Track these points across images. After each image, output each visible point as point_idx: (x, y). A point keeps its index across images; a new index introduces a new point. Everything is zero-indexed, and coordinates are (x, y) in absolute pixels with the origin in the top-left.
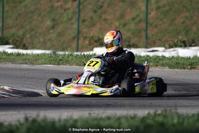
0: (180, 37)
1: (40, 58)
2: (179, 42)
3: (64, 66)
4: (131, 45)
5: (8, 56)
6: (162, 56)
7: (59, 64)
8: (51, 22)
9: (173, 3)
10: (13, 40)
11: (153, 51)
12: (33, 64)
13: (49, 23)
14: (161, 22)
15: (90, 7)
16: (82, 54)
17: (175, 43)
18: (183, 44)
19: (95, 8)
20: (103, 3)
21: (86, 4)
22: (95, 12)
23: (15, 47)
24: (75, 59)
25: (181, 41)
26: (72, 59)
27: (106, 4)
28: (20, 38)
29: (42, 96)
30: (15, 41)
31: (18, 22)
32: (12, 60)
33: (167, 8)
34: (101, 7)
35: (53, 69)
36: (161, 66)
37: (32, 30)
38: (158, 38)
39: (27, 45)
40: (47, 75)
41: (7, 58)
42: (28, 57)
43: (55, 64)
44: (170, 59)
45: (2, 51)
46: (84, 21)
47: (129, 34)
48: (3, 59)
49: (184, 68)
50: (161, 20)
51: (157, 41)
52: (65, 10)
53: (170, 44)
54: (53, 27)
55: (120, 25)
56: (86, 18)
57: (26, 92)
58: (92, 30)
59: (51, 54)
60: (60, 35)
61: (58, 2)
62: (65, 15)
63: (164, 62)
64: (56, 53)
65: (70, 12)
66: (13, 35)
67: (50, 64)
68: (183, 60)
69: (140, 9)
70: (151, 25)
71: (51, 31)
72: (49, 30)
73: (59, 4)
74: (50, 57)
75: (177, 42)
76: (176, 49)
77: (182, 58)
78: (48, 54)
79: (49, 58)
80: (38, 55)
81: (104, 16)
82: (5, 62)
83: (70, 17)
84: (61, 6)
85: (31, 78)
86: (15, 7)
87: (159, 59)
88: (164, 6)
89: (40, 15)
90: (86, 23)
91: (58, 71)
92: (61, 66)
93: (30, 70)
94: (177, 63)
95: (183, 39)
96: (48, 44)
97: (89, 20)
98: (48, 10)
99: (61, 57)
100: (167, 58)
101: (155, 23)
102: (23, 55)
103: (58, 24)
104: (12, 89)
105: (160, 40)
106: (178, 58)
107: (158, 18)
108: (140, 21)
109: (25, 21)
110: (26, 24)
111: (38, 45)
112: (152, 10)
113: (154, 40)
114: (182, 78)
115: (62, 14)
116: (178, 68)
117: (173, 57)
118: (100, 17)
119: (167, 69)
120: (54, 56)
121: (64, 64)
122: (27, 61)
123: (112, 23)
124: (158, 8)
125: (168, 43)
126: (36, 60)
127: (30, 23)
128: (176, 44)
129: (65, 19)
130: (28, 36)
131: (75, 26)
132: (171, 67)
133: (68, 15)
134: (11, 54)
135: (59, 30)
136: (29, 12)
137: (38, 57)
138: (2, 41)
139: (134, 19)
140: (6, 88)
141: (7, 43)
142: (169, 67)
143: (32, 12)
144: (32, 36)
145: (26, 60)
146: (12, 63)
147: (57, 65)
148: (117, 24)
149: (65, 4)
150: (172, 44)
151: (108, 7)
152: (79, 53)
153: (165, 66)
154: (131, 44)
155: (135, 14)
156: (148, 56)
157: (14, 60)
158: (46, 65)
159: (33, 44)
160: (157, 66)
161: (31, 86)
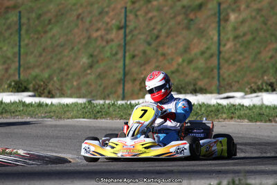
0: (266, 78)
1: (70, 109)
2: (264, 85)
3: (103, 120)
4: (198, 89)
5: (25, 108)
6: (240, 104)
7: (96, 118)
8: (88, 59)
9: (257, 29)
10: (34, 86)
11: (228, 98)
12: (60, 118)
13: (85, 60)
14: (241, 57)
15: (143, 37)
16: (129, 103)
17: (258, 86)
18: (270, 88)
19: (149, 39)
20: (160, 31)
21: (136, 33)
22: (149, 44)
23: (37, 94)
24: (118, 110)
25: (267, 84)
26: (114, 111)
27: (163, 33)
28: (44, 83)
29: (70, 162)
30: (37, 87)
31: (42, 59)
32: (31, 113)
33: (249, 37)
34: (157, 37)
35: (88, 124)
36: (238, 118)
37: (62, 70)
38: (236, 79)
39: (53, 92)
40: (79, 133)
41: (25, 110)
42: (54, 108)
43: (90, 118)
44: (250, 109)
45: (18, 101)
46: (134, 57)
47: (196, 75)
48: (19, 111)
49: (270, 121)
50: (241, 54)
51: (234, 83)
52: (107, 42)
53: (251, 87)
54: (91, 67)
55: (183, 61)
56: (136, 53)
57: (48, 158)
58: (145, 69)
59: (85, 104)
60: (100, 76)
61: (97, 30)
62: (107, 48)
63: (242, 112)
64: (93, 102)
65: (114, 44)
66: (35, 77)
67: (84, 118)
68: (268, 109)
69: (212, 39)
70: (227, 61)
71: (89, 71)
72: (85, 70)
73: (99, 33)
74: (84, 108)
75: (262, 84)
76: (260, 94)
77: (267, 107)
78: (81, 104)
79: (83, 110)
80: (67, 105)
81: (161, 50)
82: (21, 115)
83: (114, 52)
84: (102, 37)
85: (57, 137)
86: (37, 38)
87: (235, 109)
88: (245, 35)
89: (73, 49)
90: (137, 59)
91: (94, 127)
92: (99, 120)
93: (56, 126)
94: (260, 114)
95: (269, 79)
96: (83, 91)
97: (141, 55)
98: (84, 42)
99: (99, 107)
100: (246, 107)
101: (233, 59)
102: (47, 105)
103: (98, 62)
104: (28, 154)
105: (238, 82)
106: (262, 107)
107: (237, 51)
108: (212, 56)
109: (52, 58)
110: (53, 61)
111: (69, 92)
112: (228, 40)
113: (230, 81)
114: (266, 134)
115: (103, 47)
116: (261, 121)
117: (254, 105)
118: (157, 51)
119: (246, 122)
120: (89, 107)
121: (103, 118)
122: (52, 114)
123: (172, 59)
124: (236, 37)
125: (249, 87)
126: (65, 112)
127: (59, 60)
128: (261, 87)
129: (108, 54)
130: (55, 79)
131: (121, 64)
132: (251, 119)
133: (111, 48)
134: (29, 104)
135: (99, 70)
136: (57, 45)
137: (66, 109)
138: (19, 87)
139: (203, 53)
140: (21, 152)
141: (25, 90)
142: (248, 119)
143: (62, 46)
144: (62, 79)
145: (50, 112)
146: (32, 117)
147: (94, 119)
148: (180, 60)
149: (107, 34)
150: (254, 87)
151: (167, 36)
152: (123, 102)
153: (243, 119)
154: (198, 87)
155: (206, 46)
156: (219, 105)
157: (34, 112)
158: (78, 120)
159: (62, 90)
160: (232, 118)
161: (56, 149)
